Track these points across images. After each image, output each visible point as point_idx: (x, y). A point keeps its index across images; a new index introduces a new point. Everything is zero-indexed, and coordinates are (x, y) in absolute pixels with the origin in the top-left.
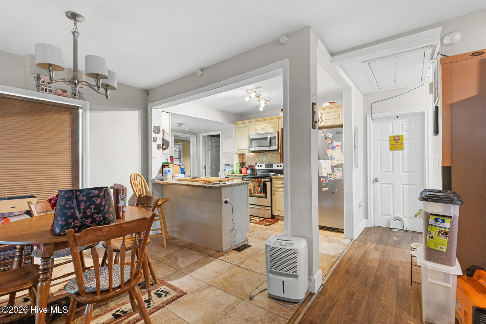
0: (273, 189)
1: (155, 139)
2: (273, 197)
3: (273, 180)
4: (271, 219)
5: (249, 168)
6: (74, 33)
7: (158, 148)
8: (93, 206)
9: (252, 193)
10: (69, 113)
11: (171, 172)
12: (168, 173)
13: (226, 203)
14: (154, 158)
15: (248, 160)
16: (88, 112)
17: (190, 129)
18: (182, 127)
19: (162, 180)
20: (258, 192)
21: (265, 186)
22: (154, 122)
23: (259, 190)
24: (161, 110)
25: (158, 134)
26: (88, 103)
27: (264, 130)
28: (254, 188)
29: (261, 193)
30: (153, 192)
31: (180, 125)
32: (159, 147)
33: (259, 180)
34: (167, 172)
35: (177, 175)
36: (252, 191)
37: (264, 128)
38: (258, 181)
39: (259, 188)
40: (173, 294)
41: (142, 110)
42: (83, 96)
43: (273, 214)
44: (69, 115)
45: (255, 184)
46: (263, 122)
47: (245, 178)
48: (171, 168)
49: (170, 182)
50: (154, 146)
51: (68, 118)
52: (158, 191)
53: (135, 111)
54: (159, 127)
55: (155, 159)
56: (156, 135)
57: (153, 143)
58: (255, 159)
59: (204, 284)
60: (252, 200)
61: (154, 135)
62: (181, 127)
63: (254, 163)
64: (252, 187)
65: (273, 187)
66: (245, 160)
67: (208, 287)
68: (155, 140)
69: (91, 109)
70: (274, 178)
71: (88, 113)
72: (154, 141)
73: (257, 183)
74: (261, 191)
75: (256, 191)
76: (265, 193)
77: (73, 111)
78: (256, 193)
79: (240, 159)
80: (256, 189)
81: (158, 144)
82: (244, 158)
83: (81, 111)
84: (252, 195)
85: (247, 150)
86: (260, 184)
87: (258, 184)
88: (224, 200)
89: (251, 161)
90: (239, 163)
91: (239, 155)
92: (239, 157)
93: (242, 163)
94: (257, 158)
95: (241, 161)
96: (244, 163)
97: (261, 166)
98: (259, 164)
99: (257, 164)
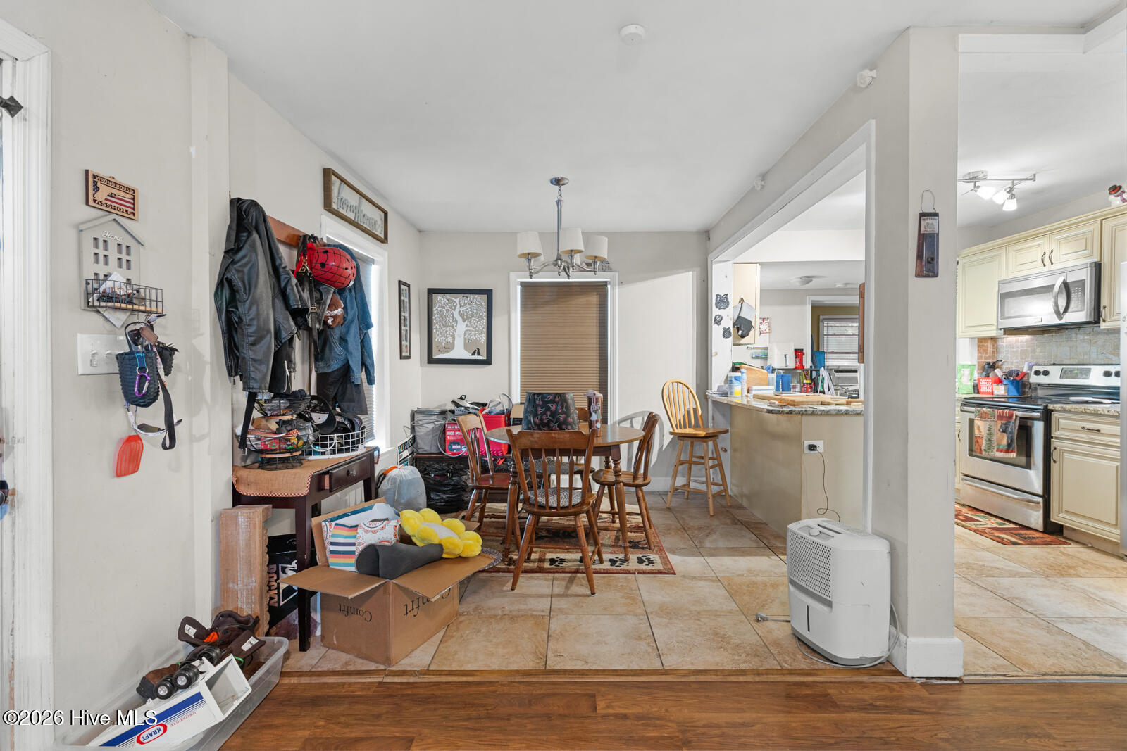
0: (1054, 443)
1: (718, 319)
2: (1054, 468)
3: (1054, 415)
4: (1043, 532)
5: (1007, 378)
6: (559, 202)
7: (724, 336)
8: (549, 413)
9: (983, 448)
10: (595, 293)
11: (745, 382)
12: (736, 383)
13: (811, 450)
14: (716, 354)
15: (1009, 356)
16: (617, 287)
17: (846, 284)
18: (814, 284)
19: (725, 395)
20: (1001, 447)
21: (1025, 430)
22: (717, 289)
23: (1005, 442)
24: (733, 261)
25: (724, 308)
26: (617, 274)
27: (1047, 261)
28: (990, 434)
29: (1007, 451)
30: (713, 417)
31: (808, 279)
32: (726, 333)
33: (1003, 413)
34: (733, 379)
35: (754, 388)
36: (984, 442)
37: (1046, 259)
38: (1000, 417)
39: (1003, 437)
40: (659, 566)
41: (699, 269)
42: (612, 266)
43: (1052, 520)
44: (596, 296)
45: (992, 423)
46: (1041, 241)
47: (969, 406)
48: (743, 373)
49: (738, 401)
50: (716, 331)
52: (723, 415)
53: (687, 273)
54: (727, 295)
55: (717, 356)
56: (721, 312)
57: (715, 327)
58: (1033, 351)
59: (714, 575)
60: (982, 468)
61: (715, 311)
62: (809, 284)
63: (1026, 363)
64: (982, 431)
65: (1057, 438)
66: (1000, 357)
67: (713, 581)
68: (718, 321)
69: (621, 283)
70: (1057, 411)
71: (617, 290)
72: (716, 323)
73: (999, 423)
74: (1009, 445)
75: (995, 445)
76: (1027, 450)
77: (601, 288)
78: (995, 450)
79: (979, 352)
80: (995, 438)
81: (724, 329)
82: (996, 350)
83: (609, 286)
84: (984, 453)
85: (995, 328)
86: (1006, 424)
87: (1002, 424)
88: (807, 443)
89: (1017, 359)
90: (978, 362)
91: (981, 342)
92: (979, 346)
93: (989, 364)
94: (1038, 350)
95: (986, 358)
96: (994, 363)
97: (1046, 373)
98: (1041, 369)
99: (1035, 368)
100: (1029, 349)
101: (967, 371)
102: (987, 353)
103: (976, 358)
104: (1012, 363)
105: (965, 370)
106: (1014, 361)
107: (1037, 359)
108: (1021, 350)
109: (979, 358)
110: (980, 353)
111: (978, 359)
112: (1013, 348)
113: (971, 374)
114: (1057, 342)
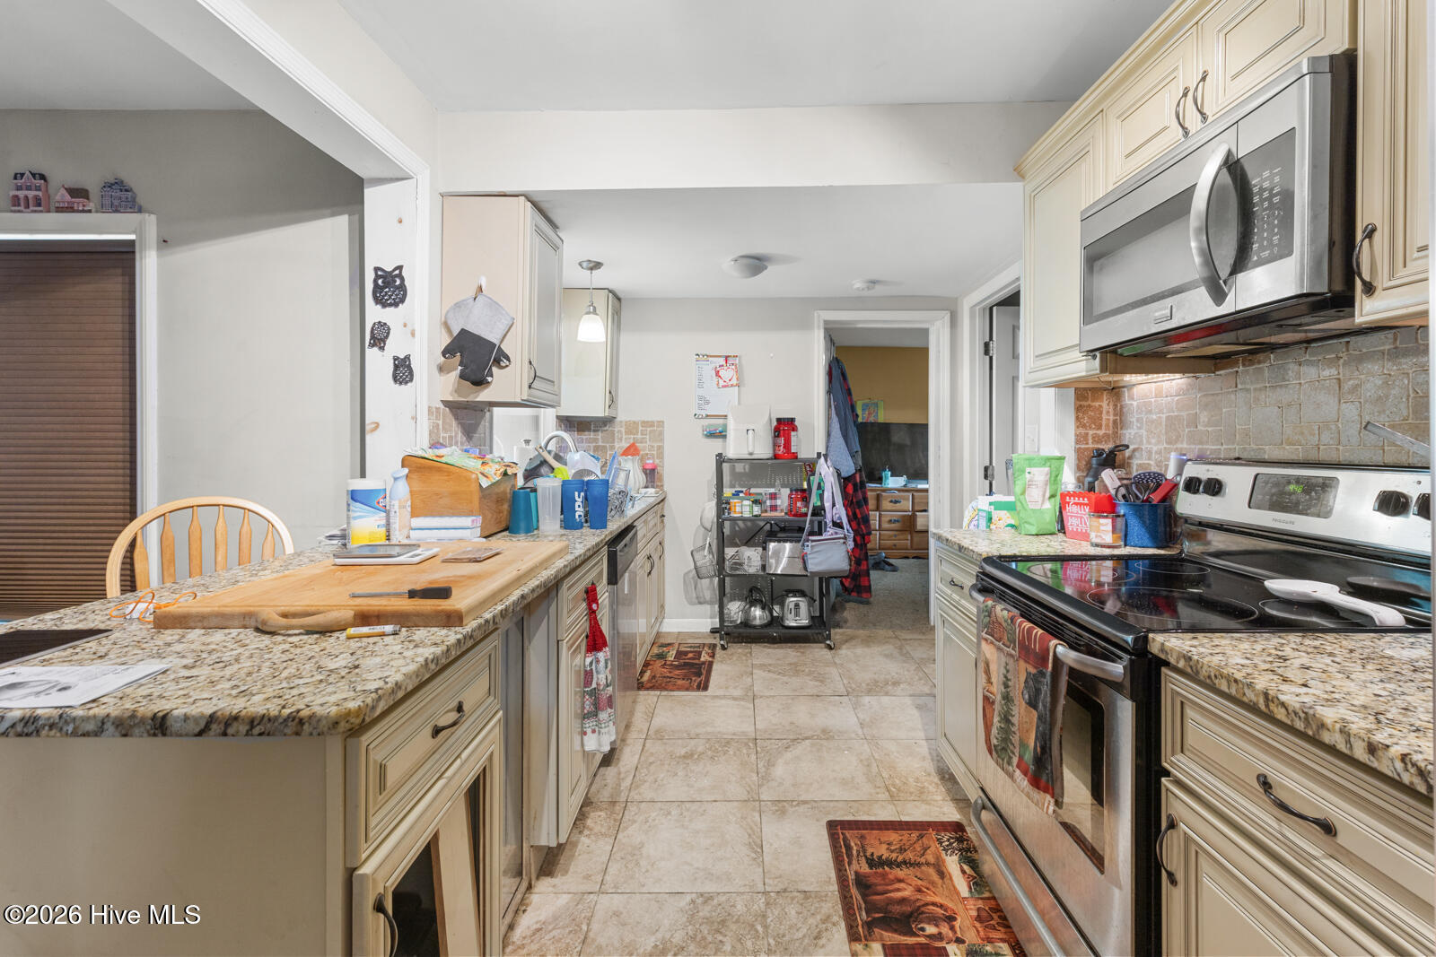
1: (381, 333)
3: (1170, 682)
5: (1126, 495)
14: (377, 425)
20: (1027, 755)
23: (1033, 742)
26: (150, 220)
28: (1008, 699)
29: (1036, 781)
33: (1029, 634)
36: (996, 720)
39: (1031, 722)
51: (119, 287)
55: (377, 432)
57: (372, 354)
58: (1194, 421)
61: (372, 314)
63: (1173, 454)
68: (381, 337)
69: (164, 242)
72: (376, 344)
73: (1022, 667)
74: (1040, 760)
75: (1017, 741)
79: (1079, 425)
86: (1035, 677)
87: (1029, 674)
89: (1159, 442)
90: (1078, 451)
91: (1086, 398)
92: (1078, 409)
93: (1100, 453)
94: (1204, 417)
95: (1097, 439)
96: (1112, 453)
97: (1214, 487)
98: (1203, 472)
99: (1192, 470)
100: (1184, 414)
101: (1039, 474)
102: (1100, 427)
103: (1073, 438)
104: (1150, 452)
105: (1034, 470)
106: (1155, 448)
107: (1201, 443)
108: (1168, 418)
109: (1080, 439)
110: (1084, 426)
111: (1077, 442)
112: (1150, 412)
113: (1055, 477)
114: (1248, 390)
